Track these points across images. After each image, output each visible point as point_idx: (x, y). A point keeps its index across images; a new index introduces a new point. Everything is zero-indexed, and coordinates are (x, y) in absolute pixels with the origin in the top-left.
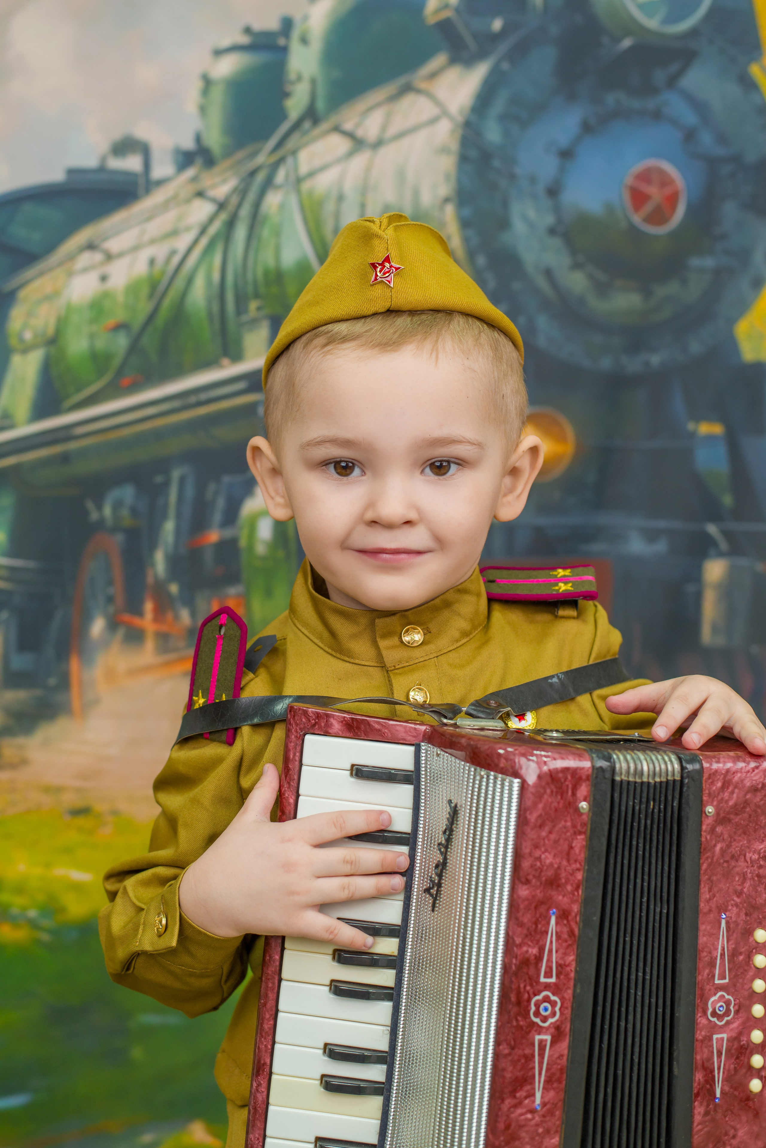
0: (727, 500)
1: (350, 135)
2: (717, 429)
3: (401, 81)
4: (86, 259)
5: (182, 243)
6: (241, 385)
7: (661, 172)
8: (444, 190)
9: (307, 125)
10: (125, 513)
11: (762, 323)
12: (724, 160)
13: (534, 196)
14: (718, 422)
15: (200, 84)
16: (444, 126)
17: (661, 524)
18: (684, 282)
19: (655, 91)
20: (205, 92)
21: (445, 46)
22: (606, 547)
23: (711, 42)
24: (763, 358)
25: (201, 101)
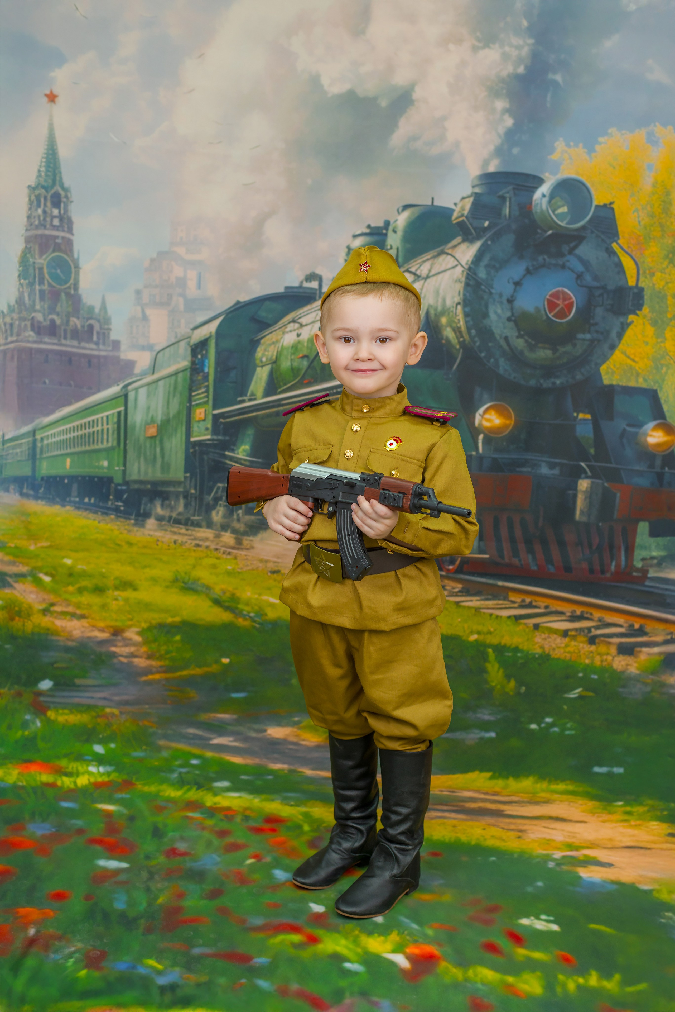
0: (592, 451)
1: (415, 274)
2: (589, 417)
3: (439, 249)
4: (291, 326)
7: (564, 293)
8: (457, 299)
11: (615, 366)
12: (598, 288)
13: (501, 303)
14: (589, 413)
15: (346, 250)
16: (459, 269)
17: (557, 461)
18: (574, 345)
19: (563, 255)
20: (348, 254)
21: (461, 233)
22: (529, 469)
23: (592, 232)
24: (614, 383)
25: (346, 258)
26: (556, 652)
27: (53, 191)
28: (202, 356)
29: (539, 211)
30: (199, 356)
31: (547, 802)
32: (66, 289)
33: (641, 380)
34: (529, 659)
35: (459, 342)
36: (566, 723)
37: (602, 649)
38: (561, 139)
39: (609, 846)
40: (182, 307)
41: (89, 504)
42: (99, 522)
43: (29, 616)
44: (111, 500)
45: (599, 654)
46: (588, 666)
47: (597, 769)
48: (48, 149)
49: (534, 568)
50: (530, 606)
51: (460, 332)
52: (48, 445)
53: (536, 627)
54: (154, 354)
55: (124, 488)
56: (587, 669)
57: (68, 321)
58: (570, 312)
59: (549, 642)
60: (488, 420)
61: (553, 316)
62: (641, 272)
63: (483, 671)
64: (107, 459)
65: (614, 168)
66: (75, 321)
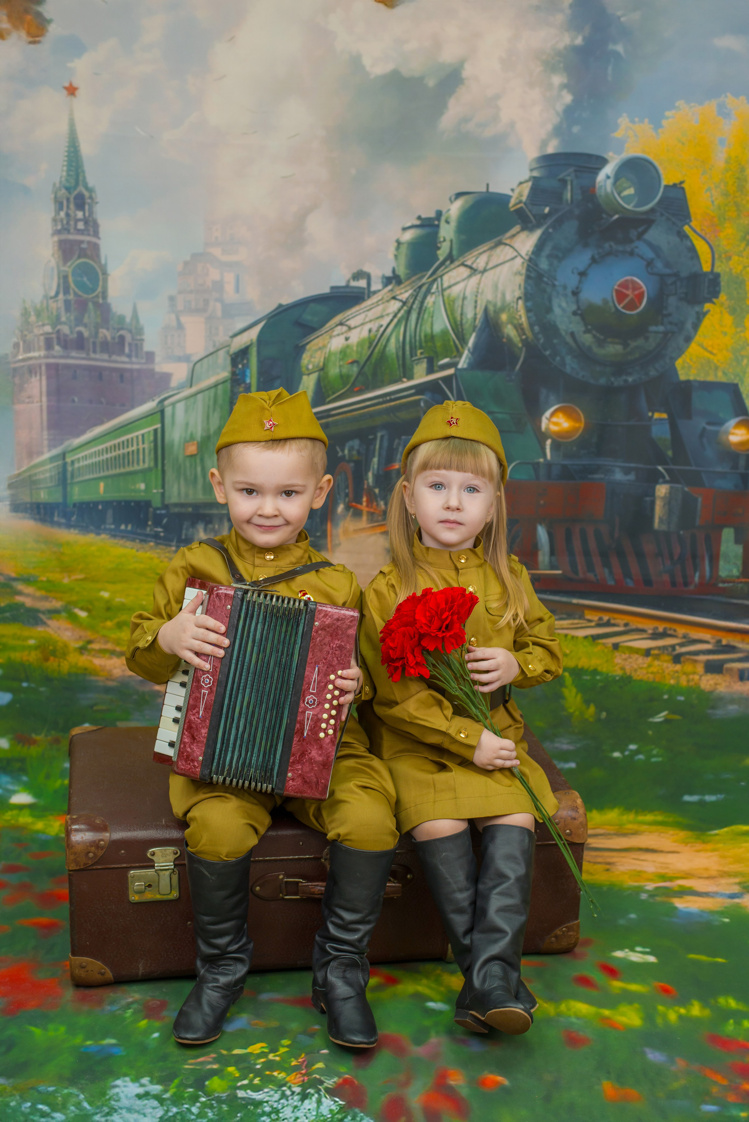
0: (670, 453)
1: (470, 267)
2: (665, 416)
3: (496, 240)
4: (339, 329)
5: (385, 322)
6: (412, 391)
7: (633, 282)
8: (518, 293)
9: (448, 262)
10: (354, 453)
11: (691, 360)
12: (669, 275)
13: (565, 296)
14: (665, 412)
15: (396, 244)
16: (519, 261)
17: (632, 465)
18: (647, 339)
19: (631, 241)
20: (398, 248)
21: (519, 221)
22: (602, 476)
23: (662, 215)
24: (691, 378)
25: (396, 253)
26: (638, 673)
27: (76, 192)
28: (243, 365)
29: (603, 194)
30: (240, 366)
31: (635, 833)
32: (94, 297)
33: (720, 374)
34: (609, 682)
35: (522, 341)
36: (652, 750)
37: (688, 668)
38: (625, 115)
39: (706, 875)
40: (219, 313)
41: (126, 531)
42: (137, 551)
43: (64, 655)
44: (150, 526)
45: (685, 674)
46: (673, 686)
47: (687, 798)
48: (69, 147)
49: (611, 583)
50: (608, 624)
51: (523, 329)
52: (79, 469)
53: (616, 647)
54: (191, 365)
55: (163, 512)
56: (673, 691)
57: (97, 333)
58: (641, 303)
59: (631, 663)
60: (556, 424)
61: (623, 308)
62: (716, 256)
63: (560, 696)
64: (144, 481)
65: (683, 144)
66: (104, 333)
